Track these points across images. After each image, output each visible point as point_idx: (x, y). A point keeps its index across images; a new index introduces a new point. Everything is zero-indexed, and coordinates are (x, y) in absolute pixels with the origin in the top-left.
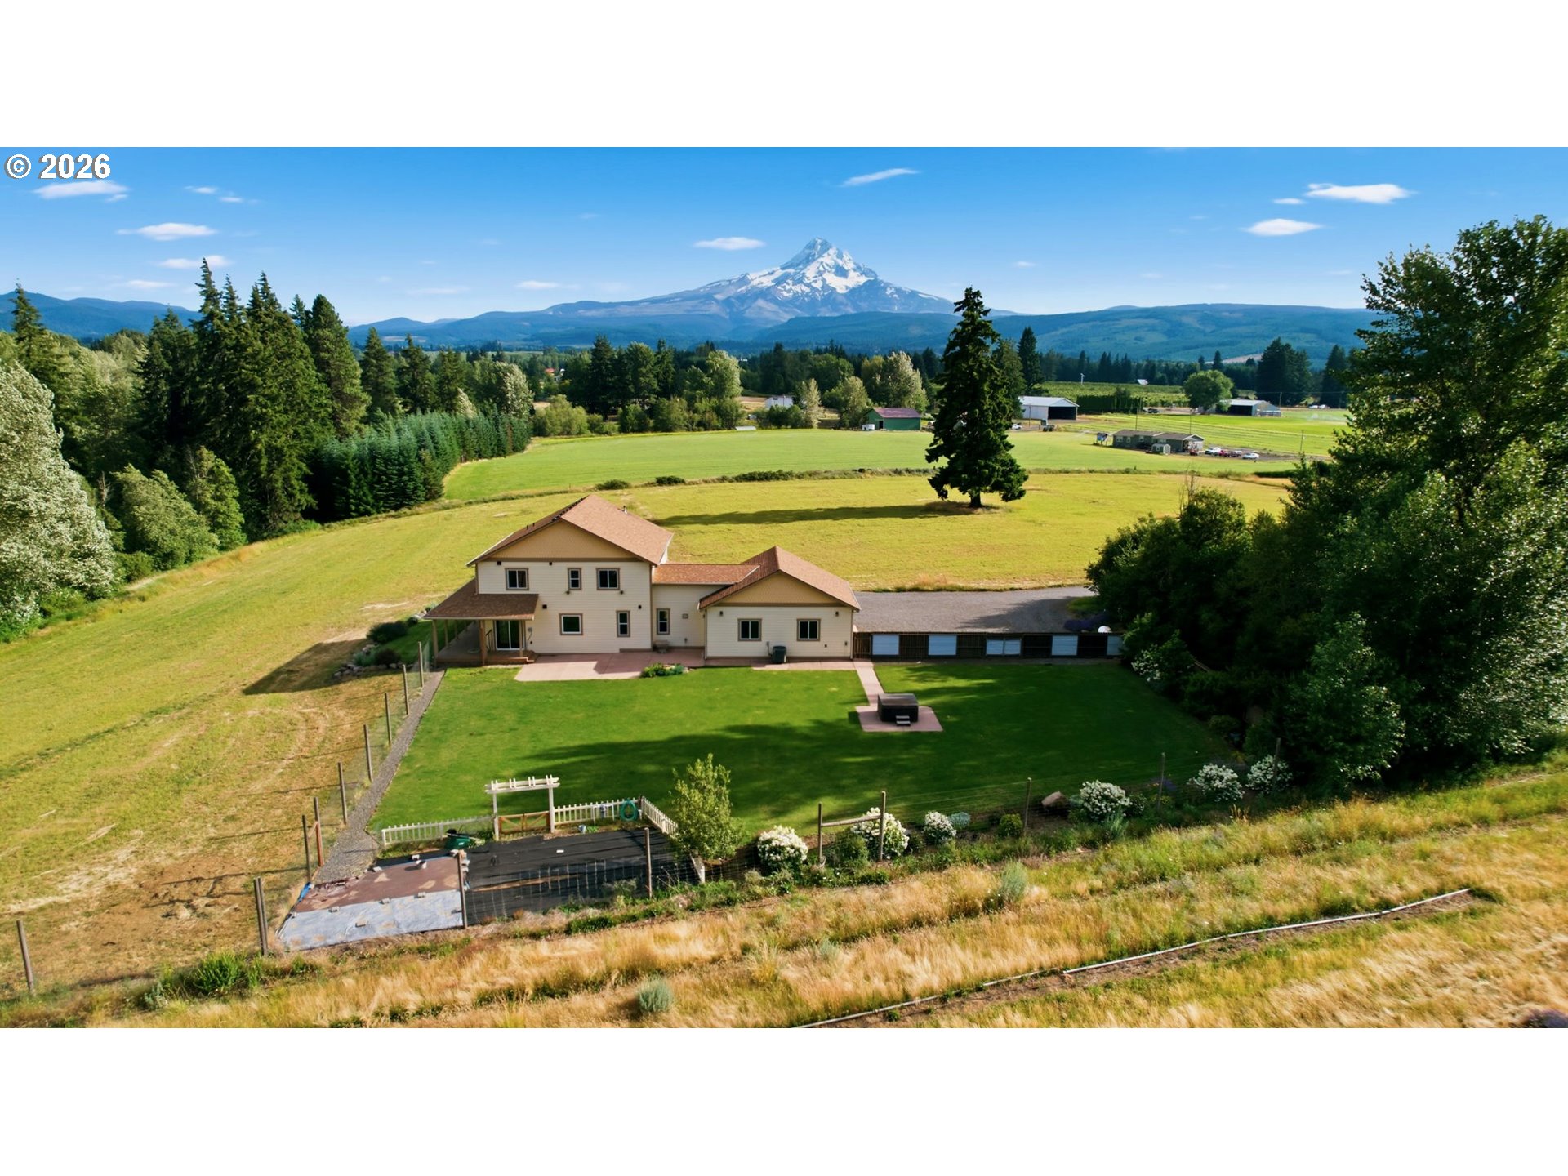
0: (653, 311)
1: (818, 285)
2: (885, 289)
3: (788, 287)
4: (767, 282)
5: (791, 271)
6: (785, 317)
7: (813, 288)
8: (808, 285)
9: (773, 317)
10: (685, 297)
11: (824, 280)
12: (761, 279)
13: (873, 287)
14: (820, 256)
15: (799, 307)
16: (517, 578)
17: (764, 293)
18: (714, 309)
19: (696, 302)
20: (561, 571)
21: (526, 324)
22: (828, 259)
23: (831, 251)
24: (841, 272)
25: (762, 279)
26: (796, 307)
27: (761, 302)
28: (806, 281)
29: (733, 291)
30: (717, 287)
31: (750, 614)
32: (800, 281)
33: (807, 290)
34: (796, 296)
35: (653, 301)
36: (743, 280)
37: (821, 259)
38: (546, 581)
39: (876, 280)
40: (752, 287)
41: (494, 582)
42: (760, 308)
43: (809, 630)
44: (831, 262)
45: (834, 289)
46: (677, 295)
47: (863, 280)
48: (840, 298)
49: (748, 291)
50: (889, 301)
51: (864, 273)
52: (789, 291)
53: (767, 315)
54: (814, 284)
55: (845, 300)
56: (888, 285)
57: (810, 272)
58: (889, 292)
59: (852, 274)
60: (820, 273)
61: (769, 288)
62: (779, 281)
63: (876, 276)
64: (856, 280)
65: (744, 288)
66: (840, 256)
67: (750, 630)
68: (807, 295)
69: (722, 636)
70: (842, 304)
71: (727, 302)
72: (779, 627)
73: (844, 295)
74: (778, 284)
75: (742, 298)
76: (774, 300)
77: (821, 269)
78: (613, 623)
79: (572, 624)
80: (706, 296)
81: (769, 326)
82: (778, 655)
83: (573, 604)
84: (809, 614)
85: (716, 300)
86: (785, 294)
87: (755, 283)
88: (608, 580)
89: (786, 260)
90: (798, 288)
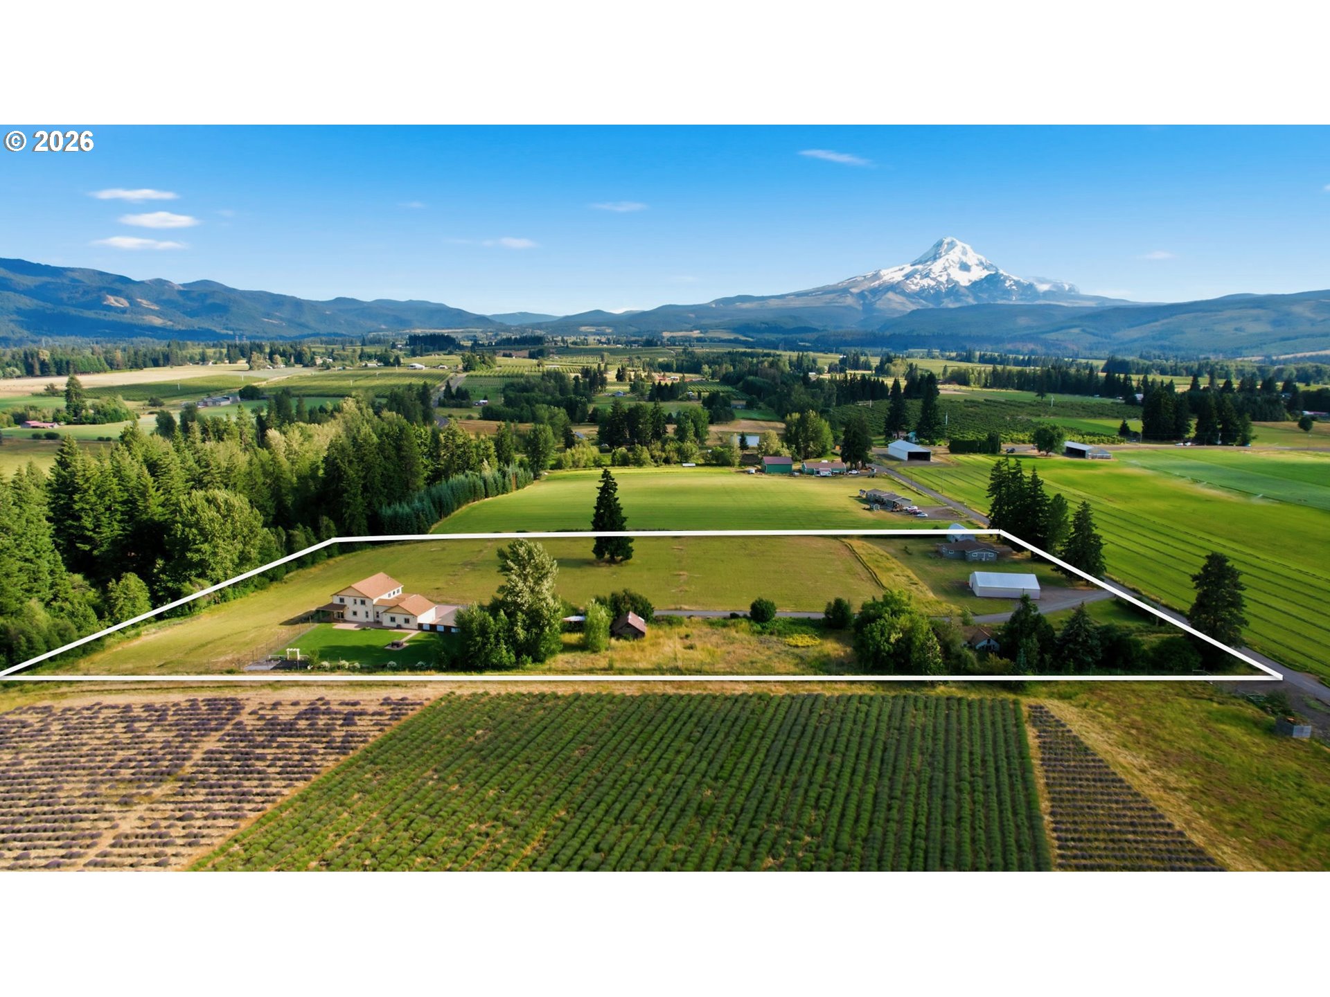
0: (798, 303)
1: (943, 279)
2: (1004, 281)
3: (915, 281)
4: (898, 277)
5: (920, 267)
6: (911, 307)
7: (938, 282)
8: (934, 279)
9: (900, 308)
10: (825, 291)
11: (949, 275)
12: (892, 274)
13: (993, 281)
14: (947, 254)
15: (924, 299)
16: (342, 600)
17: (893, 287)
18: (849, 301)
19: (832, 296)
20: (352, 599)
21: (692, 315)
22: (955, 255)
23: (956, 249)
24: (965, 267)
25: (894, 275)
26: (922, 298)
27: (890, 295)
28: (932, 276)
29: (867, 285)
30: (854, 282)
31: (393, 615)
32: (927, 276)
33: (933, 283)
34: (922, 290)
35: (798, 295)
36: (876, 276)
37: (947, 257)
38: (348, 602)
39: (997, 273)
40: (884, 282)
41: (336, 601)
42: (889, 300)
43: (407, 621)
44: (956, 260)
45: (958, 282)
46: (818, 290)
47: (985, 273)
48: (962, 290)
49: (880, 285)
50: (1008, 292)
51: (986, 268)
52: (916, 285)
53: (894, 305)
54: (939, 279)
55: (967, 293)
56: (1007, 278)
57: (937, 267)
58: (1008, 284)
59: (974, 268)
60: (945, 269)
61: (899, 282)
62: (908, 277)
63: (997, 270)
64: (978, 274)
65: (877, 282)
66: (965, 253)
67: (393, 619)
68: (932, 288)
69: (386, 620)
70: (963, 295)
71: (861, 295)
72: (400, 620)
73: (966, 288)
74: (907, 279)
75: (874, 292)
76: (903, 293)
77: (947, 265)
78: (364, 615)
79: (355, 613)
80: (843, 291)
81: (896, 315)
82: (399, 627)
83: (355, 608)
84: (407, 617)
85: (852, 294)
86: (913, 287)
87: (885, 278)
88: (363, 602)
89: (916, 257)
90: (926, 282)
